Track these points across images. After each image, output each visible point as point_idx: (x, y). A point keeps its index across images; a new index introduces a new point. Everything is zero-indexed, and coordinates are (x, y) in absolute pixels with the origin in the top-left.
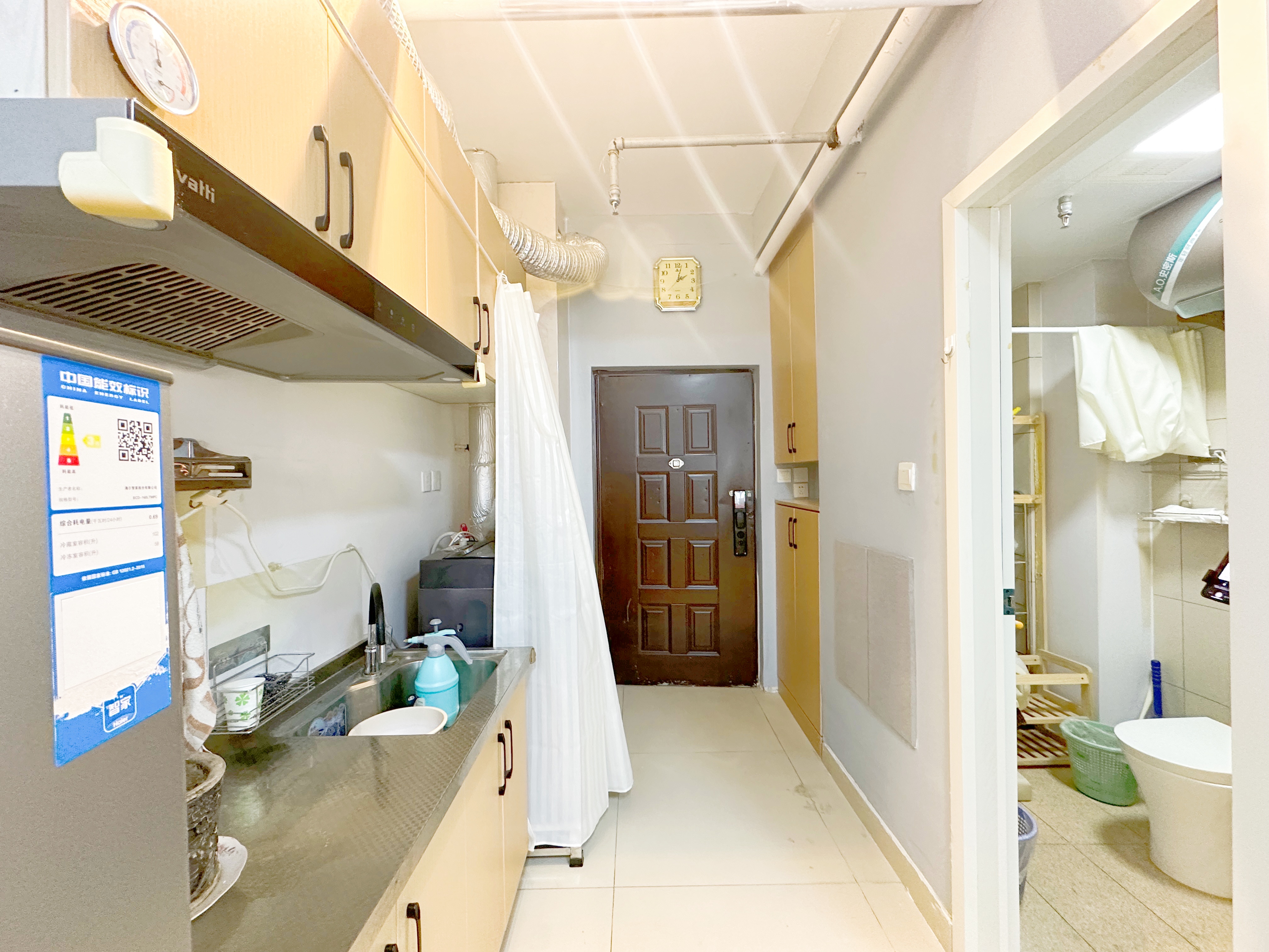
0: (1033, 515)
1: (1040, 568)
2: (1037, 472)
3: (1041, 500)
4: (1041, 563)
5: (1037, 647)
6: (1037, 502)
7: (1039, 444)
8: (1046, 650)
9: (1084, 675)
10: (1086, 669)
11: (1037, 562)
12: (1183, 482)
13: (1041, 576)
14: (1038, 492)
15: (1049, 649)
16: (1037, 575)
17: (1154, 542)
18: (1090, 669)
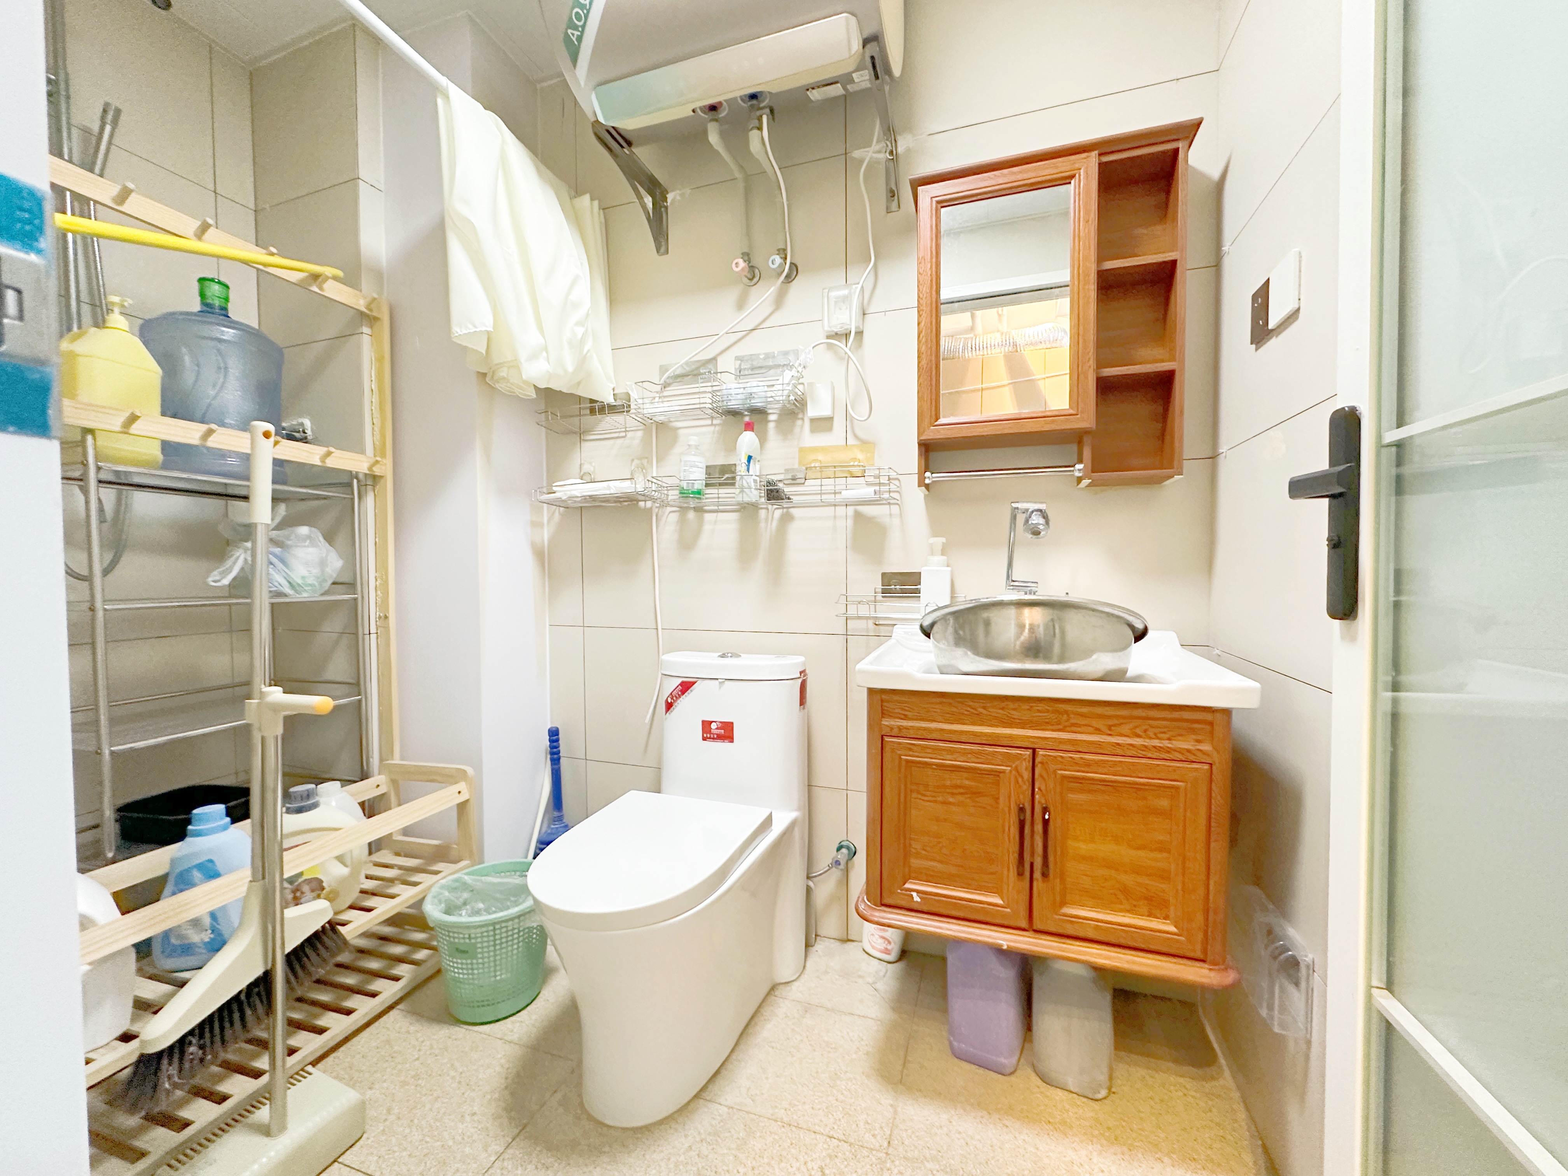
0: (370, 500)
1: (384, 604)
2: (376, 414)
3: (385, 469)
4: (386, 593)
5: (381, 760)
6: (377, 471)
7: (380, 359)
8: (397, 761)
9: (462, 786)
10: (465, 772)
11: (379, 592)
12: (585, 445)
13: (386, 617)
14: (380, 450)
15: (402, 759)
16: (380, 617)
17: (550, 541)
18: (470, 771)
